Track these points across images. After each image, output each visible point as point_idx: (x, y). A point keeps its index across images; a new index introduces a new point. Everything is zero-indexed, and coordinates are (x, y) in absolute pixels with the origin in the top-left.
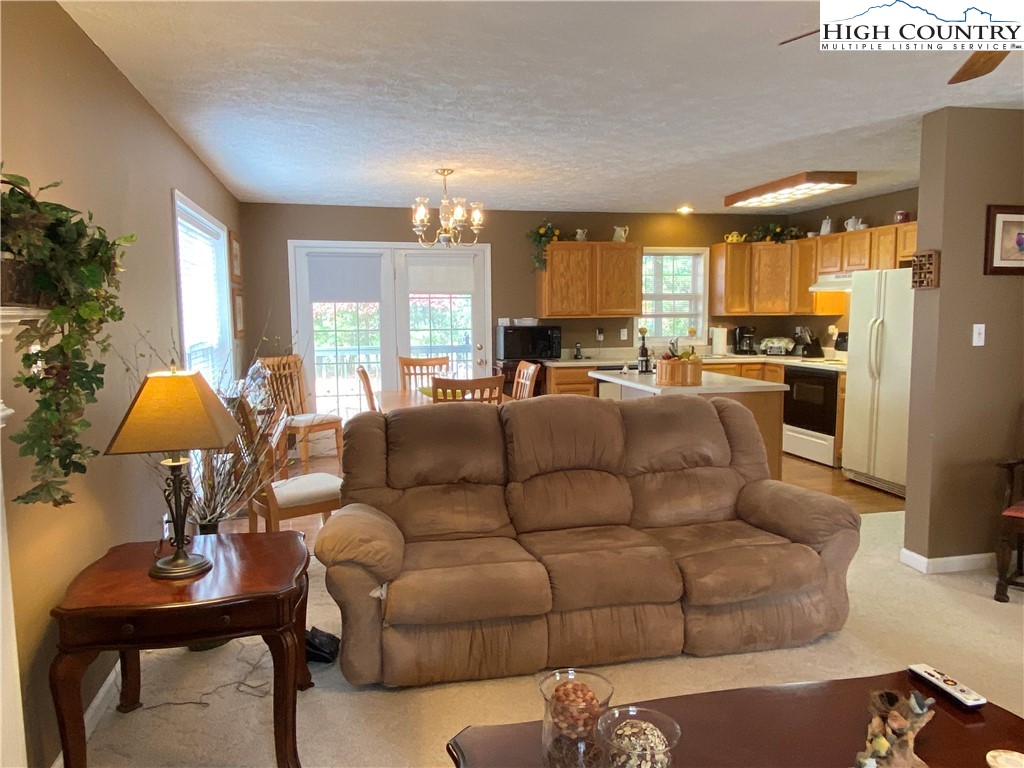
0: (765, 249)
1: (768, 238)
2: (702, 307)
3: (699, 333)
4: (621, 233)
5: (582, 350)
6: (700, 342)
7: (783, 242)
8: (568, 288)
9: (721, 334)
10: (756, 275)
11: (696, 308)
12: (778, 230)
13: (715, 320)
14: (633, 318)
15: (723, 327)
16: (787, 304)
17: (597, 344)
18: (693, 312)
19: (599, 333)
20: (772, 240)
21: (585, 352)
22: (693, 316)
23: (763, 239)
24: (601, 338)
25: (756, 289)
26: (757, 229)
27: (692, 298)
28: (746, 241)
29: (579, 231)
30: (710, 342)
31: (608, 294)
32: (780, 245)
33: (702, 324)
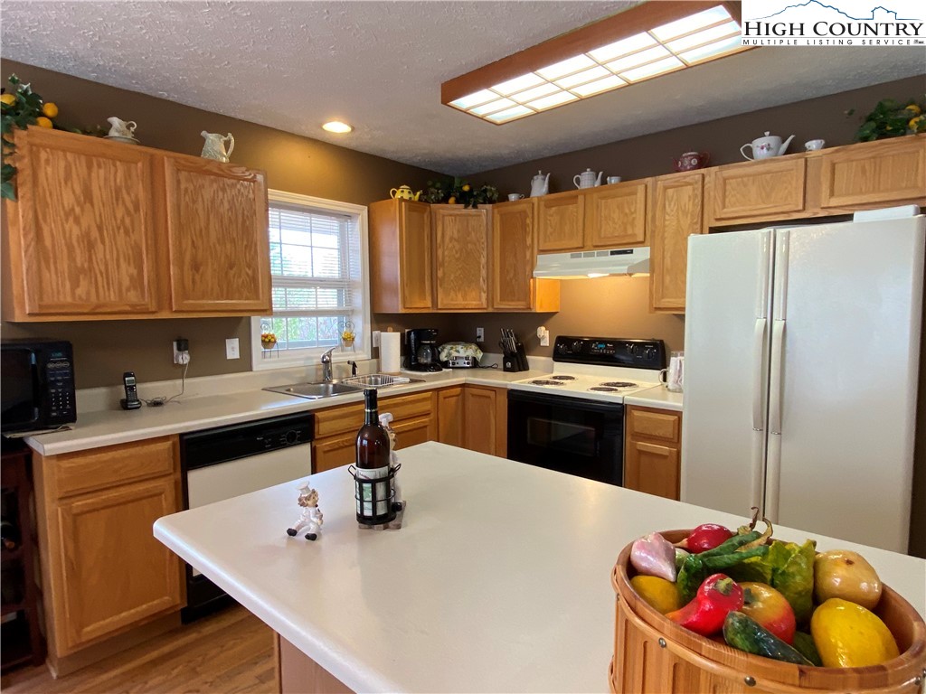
0: (450, 215)
1: (452, 200)
2: (361, 300)
3: (357, 340)
4: (216, 146)
5: (139, 387)
6: (362, 355)
7: (475, 206)
8: (90, 246)
9: (392, 342)
10: (440, 252)
11: (349, 302)
12: (466, 188)
13: (381, 320)
14: (249, 318)
15: (394, 331)
16: (484, 296)
17: (178, 372)
18: (344, 307)
19: (179, 349)
20: (457, 202)
21: (148, 390)
22: (344, 313)
23: (445, 200)
24: (184, 358)
25: (440, 274)
26: (433, 186)
27: (342, 285)
28: (420, 200)
29: (115, 121)
30: (376, 353)
31: (196, 267)
32: (471, 211)
33: (361, 326)
